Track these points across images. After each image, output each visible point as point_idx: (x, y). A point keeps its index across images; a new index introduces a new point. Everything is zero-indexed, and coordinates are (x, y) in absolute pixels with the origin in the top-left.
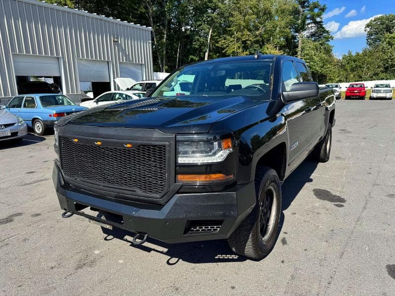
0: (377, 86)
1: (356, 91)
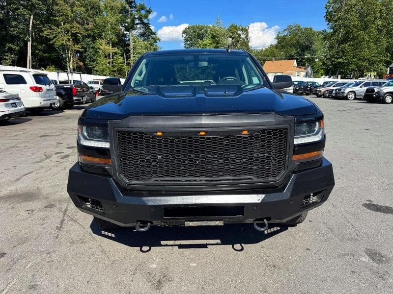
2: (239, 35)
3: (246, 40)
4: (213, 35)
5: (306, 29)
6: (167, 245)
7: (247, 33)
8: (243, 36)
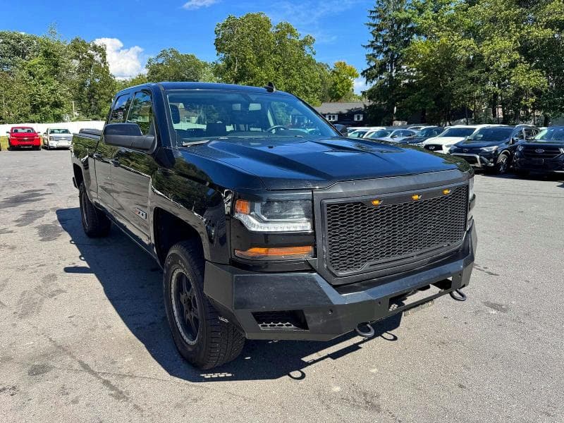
0: (52, 132)
1: (26, 139)
2: (91, 57)
3: (103, 65)
4: (46, 52)
5: (187, 56)
6: (315, 361)
7: (104, 56)
8: (98, 58)
